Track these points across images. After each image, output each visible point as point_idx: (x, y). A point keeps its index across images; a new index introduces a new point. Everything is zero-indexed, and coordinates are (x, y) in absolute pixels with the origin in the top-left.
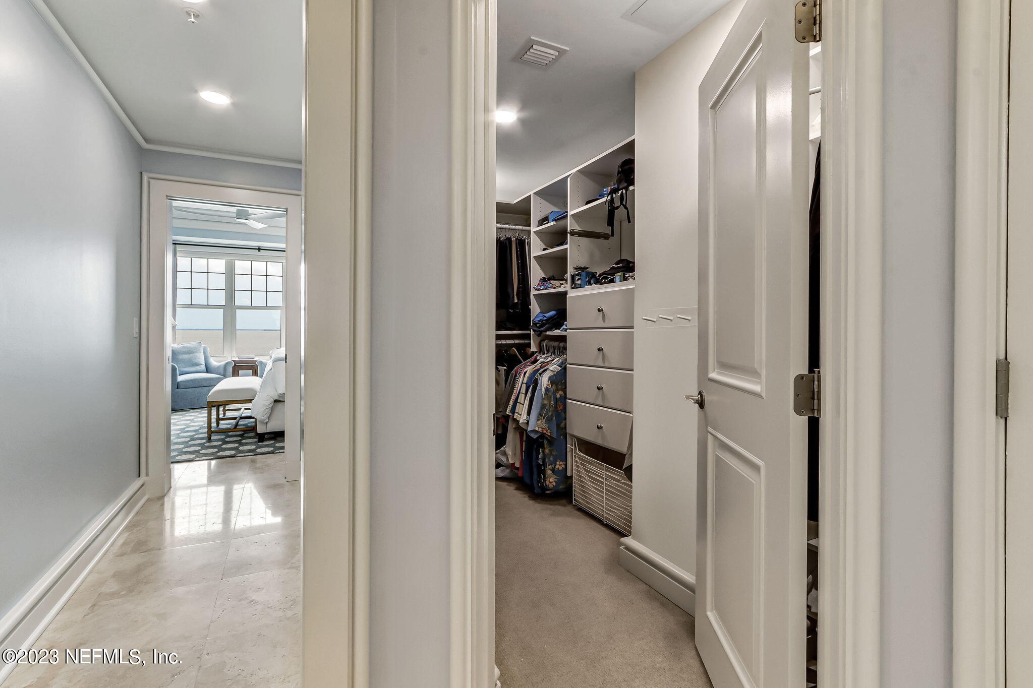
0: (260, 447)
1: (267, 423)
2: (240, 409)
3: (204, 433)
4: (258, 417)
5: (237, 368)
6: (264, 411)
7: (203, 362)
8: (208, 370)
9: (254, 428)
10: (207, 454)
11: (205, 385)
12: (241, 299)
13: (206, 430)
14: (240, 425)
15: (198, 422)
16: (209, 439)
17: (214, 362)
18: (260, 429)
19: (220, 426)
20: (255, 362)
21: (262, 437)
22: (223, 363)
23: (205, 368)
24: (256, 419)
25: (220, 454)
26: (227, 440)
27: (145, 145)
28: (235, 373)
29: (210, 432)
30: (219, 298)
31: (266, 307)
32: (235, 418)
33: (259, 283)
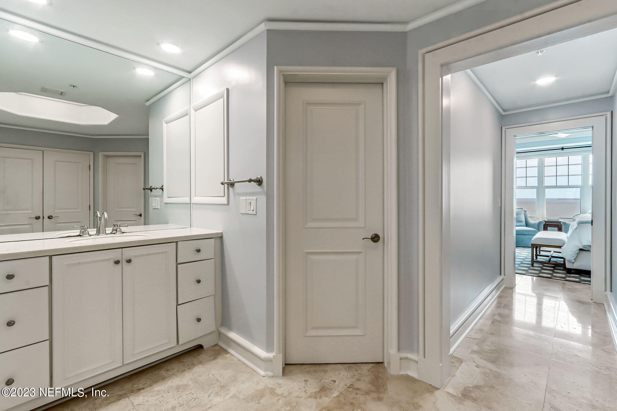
0: (569, 277)
1: (573, 262)
2: (550, 251)
3: (529, 261)
4: (567, 258)
5: (547, 226)
6: (571, 255)
7: (524, 220)
8: (527, 225)
9: (564, 265)
10: (533, 273)
11: (526, 234)
12: (548, 182)
13: (530, 260)
14: (552, 261)
15: (523, 254)
16: (532, 265)
17: (531, 221)
18: (568, 266)
19: (538, 259)
20: (560, 222)
21: (570, 271)
22: (537, 222)
23: (525, 224)
24: (564, 259)
25: (541, 275)
26: (544, 268)
27: (503, 113)
28: (545, 228)
29: (533, 262)
30: (534, 182)
31: (568, 187)
32: (548, 256)
33: (562, 170)
